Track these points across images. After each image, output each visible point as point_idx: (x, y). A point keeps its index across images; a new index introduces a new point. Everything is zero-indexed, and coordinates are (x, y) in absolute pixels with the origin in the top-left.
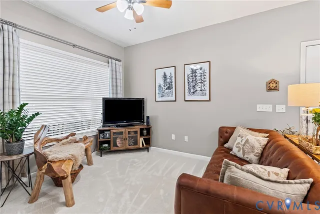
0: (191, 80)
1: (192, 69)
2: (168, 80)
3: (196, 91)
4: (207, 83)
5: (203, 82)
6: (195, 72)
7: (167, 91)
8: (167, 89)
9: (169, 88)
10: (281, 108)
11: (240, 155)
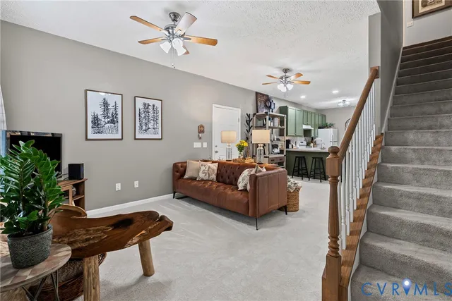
0: (143, 116)
1: (145, 104)
2: (111, 111)
3: (149, 128)
4: (159, 121)
5: (155, 120)
6: (148, 108)
7: (109, 125)
8: (108, 123)
9: (113, 122)
10: (205, 145)
11: (206, 178)
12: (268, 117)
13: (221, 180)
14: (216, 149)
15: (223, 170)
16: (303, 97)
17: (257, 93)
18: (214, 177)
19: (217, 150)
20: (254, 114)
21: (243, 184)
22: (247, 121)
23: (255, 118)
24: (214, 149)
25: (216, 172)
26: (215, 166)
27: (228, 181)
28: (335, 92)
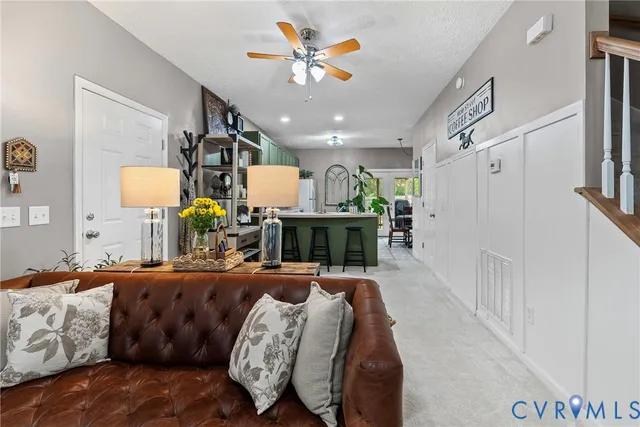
10: (40, 215)
11: (60, 361)
12: (236, 146)
13: (132, 350)
14: (91, 227)
15: (140, 308)
16: (285, 120)
17: (204, 90)
18: (96, 346)
19: (95, 230)
20: (200, 137)
21: (274, 378)
22: (183, 151)
23: (201, 145)
24: (81, 227)
25: (104, 323)
26: (97, 302)
27: (166, 350)
28: (339, 118)
